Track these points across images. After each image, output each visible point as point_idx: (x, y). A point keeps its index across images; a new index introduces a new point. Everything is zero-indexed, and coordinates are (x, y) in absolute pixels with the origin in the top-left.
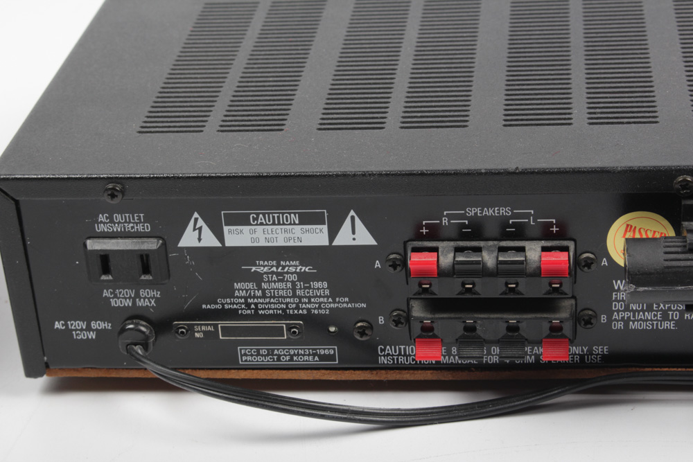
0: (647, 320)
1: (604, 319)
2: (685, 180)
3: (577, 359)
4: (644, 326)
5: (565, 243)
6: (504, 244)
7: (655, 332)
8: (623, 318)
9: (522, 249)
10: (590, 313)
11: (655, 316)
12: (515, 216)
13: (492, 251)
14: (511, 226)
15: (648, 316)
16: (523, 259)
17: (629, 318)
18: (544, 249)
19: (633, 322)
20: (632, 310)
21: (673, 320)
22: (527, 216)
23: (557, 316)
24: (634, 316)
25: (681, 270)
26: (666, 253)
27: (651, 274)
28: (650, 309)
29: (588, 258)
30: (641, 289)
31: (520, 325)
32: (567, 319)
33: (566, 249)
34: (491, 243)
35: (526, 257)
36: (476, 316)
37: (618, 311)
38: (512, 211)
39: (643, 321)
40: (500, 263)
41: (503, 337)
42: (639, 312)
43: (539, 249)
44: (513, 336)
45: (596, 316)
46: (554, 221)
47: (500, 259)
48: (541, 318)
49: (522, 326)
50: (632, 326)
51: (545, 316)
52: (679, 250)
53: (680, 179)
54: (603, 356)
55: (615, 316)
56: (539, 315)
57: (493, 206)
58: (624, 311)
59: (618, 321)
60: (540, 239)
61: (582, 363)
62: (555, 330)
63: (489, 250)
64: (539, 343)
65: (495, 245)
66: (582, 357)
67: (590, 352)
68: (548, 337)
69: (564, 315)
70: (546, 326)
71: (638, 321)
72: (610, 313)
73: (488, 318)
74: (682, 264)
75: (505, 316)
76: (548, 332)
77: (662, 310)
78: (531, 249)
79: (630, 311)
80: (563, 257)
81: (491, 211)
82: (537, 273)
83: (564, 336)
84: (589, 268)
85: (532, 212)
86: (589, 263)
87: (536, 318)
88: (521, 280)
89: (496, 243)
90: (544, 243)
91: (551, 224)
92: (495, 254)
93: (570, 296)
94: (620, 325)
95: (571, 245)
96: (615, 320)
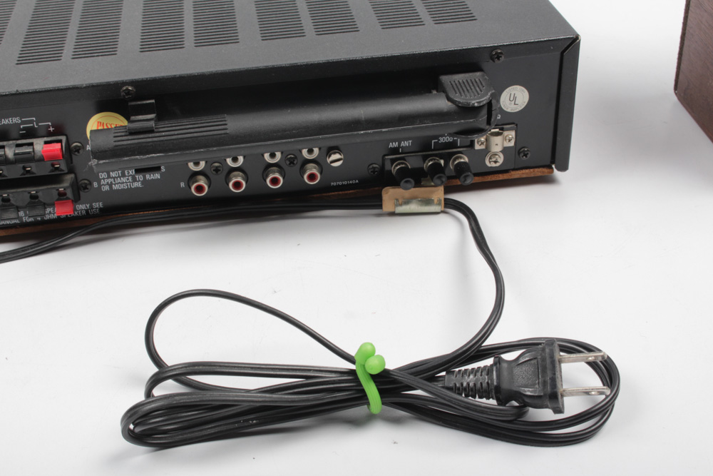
0: (123, 183)
1: (95, 185)
2: (127, 89)
3: (84, 212)
4: (122, 187)
5: (60, 138)
6: (20, 142)
7: (130, 190)
8: (108, 183)
9: (31, 144)
10: (86, 182)
11: (128, 179)
12: (23, 123)
13: (12, 147)
14: (22, 130)
15: (124, 180)
16: (31, 150)
17: (111, 182)
18: (46, 143)
19: (115, 184)
20: (113, 177)
21: (139, 181)
22: (31, 122)
23: (61, 185)
24: (115, 181)
25: (125, 147)
26: (115, 137)
27: (106, 151)
28: (123, 175)
29: (77, 146)
30: (101, 162)
31: (38, 194)
32: (68, 187)
33: (60, 141)
34: (11, 142)
35: (33, 149)
36: (8, 191)
37: (104, 179)
38: (21, 119)
39: (121, 183)
40: (15, 154)
41: (28, 204)
42: (117, 178)
43: (43, 143)
44: (34, 201)
45: (91, 184)
46: (50, 124)
47: (17, 152)
48: (51, 188)
49: (40, 194)
50: (115, 187)
51: (54, 186)
52: (123, 134)
53: (124, 88)
54: (101, 209)
55: (102, 182)
56: (49, 187)
57: (8, 117)
58: (107, 178)
59: (105, 185)
60: (44, 137)
61: (88, 215)
62: (62, 195)
63: (10, 146)
64: (52, 205)
65: (13, 143)
66: (87, 211)
67: (92, 207)
68: (58, 200)
69: (66, 184)
70: (55, 193)
71: (118, 184)
72: (99, 181)
73: (16, 192)
74: (125, 143)
75: (28, 189)
76: (57, 197)
77: (131, 175)
78: (37, 143)
79: (111, 178)
80: (58, 146)
81: (7, 121)
82: (41, 160)
83: (68, 199)
84: (79, 152)
85: (34, 119)
86: (77, 150)
87: (48, 189)
88: (32, 164)
89: (14, 142)
90: (46, 139)
91: (49, 126)
92: (13, 149)
93: (66, 171)
94: (107, 188)
95: (64, 138)
96: (103, 185)
